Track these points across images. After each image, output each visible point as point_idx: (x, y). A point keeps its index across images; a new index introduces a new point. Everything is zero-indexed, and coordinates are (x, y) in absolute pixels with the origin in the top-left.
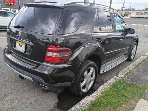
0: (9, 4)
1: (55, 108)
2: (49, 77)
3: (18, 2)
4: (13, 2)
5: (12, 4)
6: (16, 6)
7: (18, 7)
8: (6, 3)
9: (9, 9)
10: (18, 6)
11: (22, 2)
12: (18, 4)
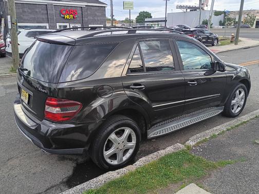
0: (68, 17)
1: (61, 183)
2: (51, 141)
3: (81, 12)
4: (73, 13)
5: (72, 16)
6: (78, 19)
7: (81, 20)
8: (62, 16)
9: (68, 24)
10: (81, 18)
11: (86, 13)
12: (81, 16)
